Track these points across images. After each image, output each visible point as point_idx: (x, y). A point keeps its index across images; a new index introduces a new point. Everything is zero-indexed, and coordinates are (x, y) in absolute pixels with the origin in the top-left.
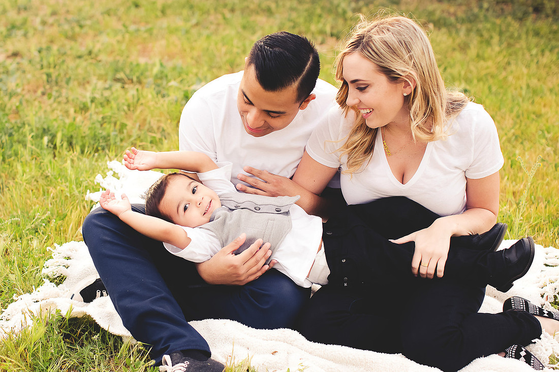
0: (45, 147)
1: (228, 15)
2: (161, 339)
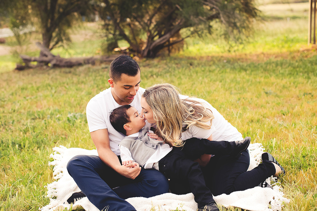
0: (18, 149)
1: (67, 87)
2: (115, 209)
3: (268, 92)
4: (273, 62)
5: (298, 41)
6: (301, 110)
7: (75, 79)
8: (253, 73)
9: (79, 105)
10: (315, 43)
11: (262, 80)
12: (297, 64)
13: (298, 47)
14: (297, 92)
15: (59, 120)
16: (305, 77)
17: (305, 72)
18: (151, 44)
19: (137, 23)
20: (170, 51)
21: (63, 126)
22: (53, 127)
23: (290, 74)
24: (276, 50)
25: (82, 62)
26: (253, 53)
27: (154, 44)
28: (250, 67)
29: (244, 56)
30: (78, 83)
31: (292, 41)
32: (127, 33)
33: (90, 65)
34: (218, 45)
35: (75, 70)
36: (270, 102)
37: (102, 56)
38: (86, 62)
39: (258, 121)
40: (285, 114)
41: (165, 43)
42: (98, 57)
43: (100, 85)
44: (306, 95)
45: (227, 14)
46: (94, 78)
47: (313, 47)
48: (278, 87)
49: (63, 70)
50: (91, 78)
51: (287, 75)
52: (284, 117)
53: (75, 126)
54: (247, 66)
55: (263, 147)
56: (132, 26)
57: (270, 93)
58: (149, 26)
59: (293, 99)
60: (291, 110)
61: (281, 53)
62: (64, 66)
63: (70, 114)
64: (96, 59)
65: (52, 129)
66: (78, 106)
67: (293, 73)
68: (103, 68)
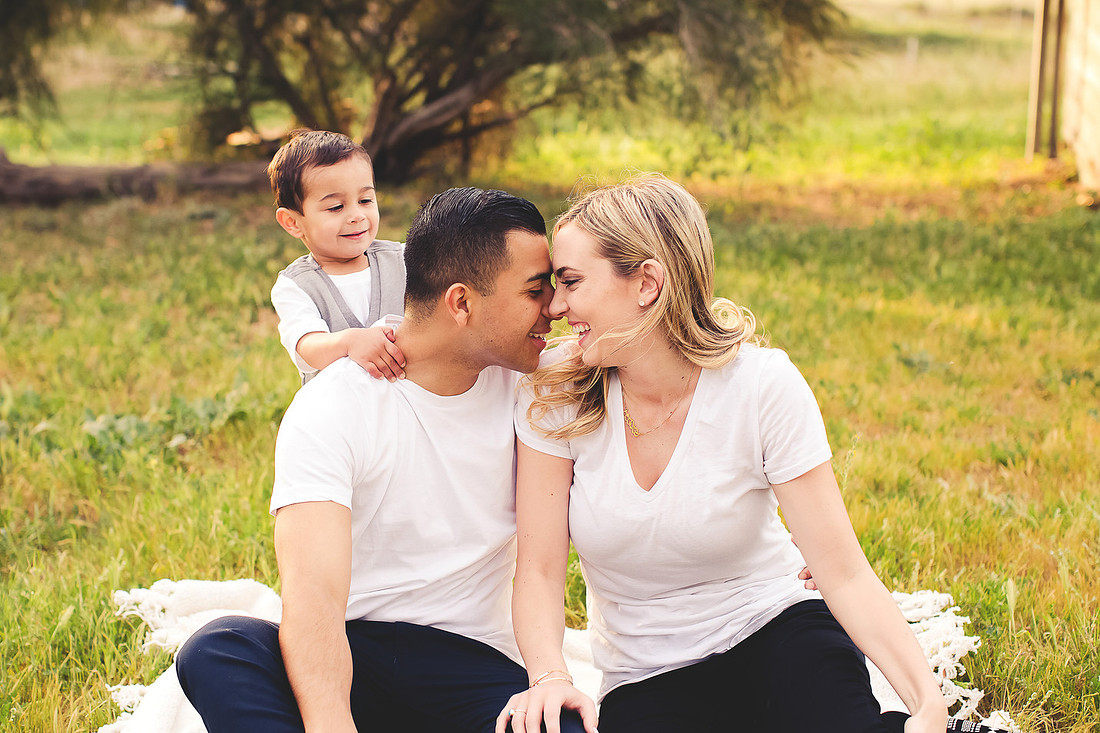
3: (916, 359)
4: (906, 231)
5: (981, 143)
6: (1069, 446)
7: (87, 263)
8: (832, 271)
9: (123, 377)
10: (1053, 155)
11: (879, 304)
12: (1003, 242)
13: (987, 167)
14: (1036, 366)
15: (50, 446)
16: (1047, 298)
17: (1046, 279)
18: (392, 126)
19: (337, 37)
20: (466, 158)
21: (71, 473)
22: (28, 479)
23: (984, 282)
24: (900, 176)
25: (102, 185)
26: (810, 183)
27: (403, 127)
28: (814, 243)
29: (772, 196)
30: (104, 278)
31: (959, 138)
32: (293, 72)
33: (136, 203)
34: (650, 138)
35: (75, 218)
36: (932, 404)
37: (185, 167)
38: (118, 185)
39: (902, 488)
40: (1009, 462)
41: (448, 123)
42: (164, 166)
43: (199, 293)
44: (1073, 382)
45: (709, 18)
46: (170, 261)
47: (1048, 171)
48: (948, 340)
49: (24, 215)
50: (156, 262)
51: (976, 290)
52: (1005, 473)
53: (122, 474)
54: (800, 241)
55: (958, 609)
56: (316, 45)
57: (924, 365)
58: (386, 51)
59: (1019, 392)
60: (1027, 444)
61: (925, 187)
62: (24, 200)
63: (94, 418)
64: (161, 177)
65: (23, 487)
66: (119, 383)
67: (995, 278)
68: (193, 217)
